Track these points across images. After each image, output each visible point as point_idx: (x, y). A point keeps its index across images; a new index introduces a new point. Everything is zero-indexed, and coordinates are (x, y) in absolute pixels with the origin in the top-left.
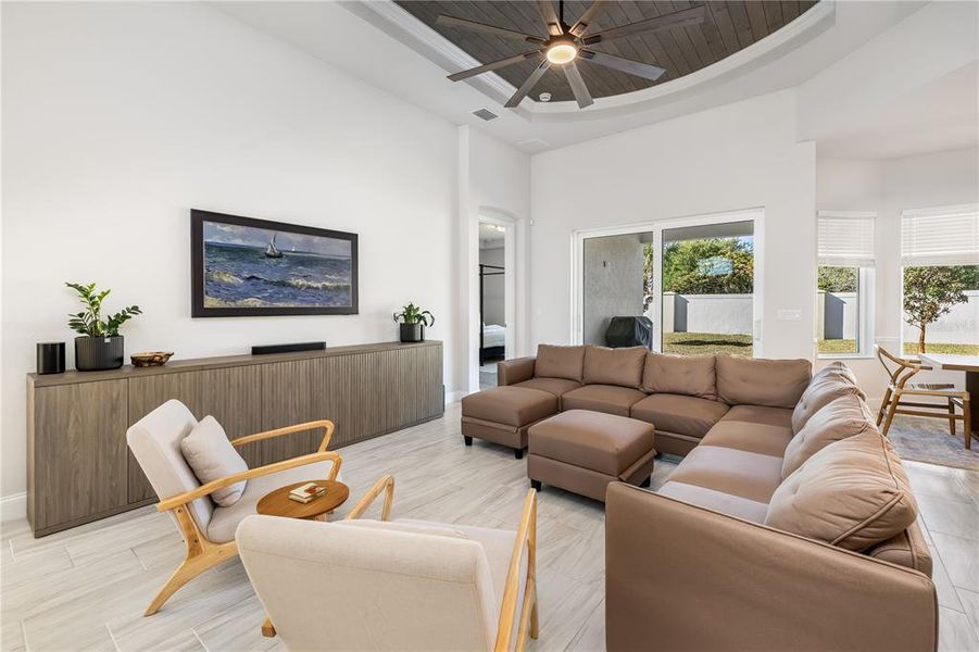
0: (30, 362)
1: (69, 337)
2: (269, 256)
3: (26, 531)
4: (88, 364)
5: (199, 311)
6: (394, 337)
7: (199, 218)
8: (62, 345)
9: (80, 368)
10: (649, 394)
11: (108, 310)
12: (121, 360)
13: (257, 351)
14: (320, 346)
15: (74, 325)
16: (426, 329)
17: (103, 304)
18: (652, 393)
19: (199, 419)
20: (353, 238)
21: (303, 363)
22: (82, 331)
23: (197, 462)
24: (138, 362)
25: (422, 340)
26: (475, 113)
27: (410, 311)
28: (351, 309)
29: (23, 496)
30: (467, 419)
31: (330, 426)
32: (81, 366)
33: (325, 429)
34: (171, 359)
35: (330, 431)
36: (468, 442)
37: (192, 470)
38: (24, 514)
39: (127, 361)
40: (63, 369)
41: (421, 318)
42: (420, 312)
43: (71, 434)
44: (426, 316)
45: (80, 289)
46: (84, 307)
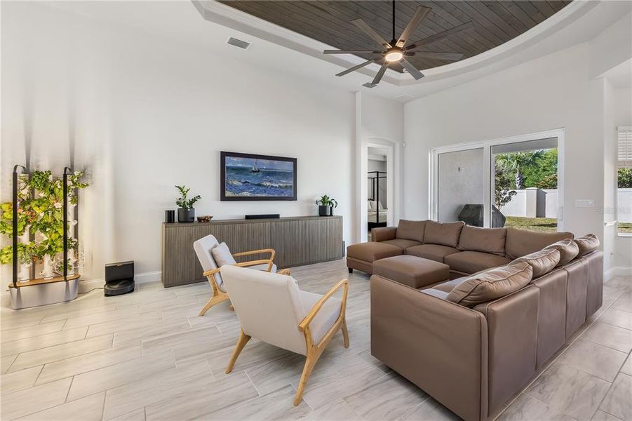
0: (163, 218)
1: (176, 208)
2: (253, 171)
3: (162, 286)
4: (183, 220)
5: (224, 198)
6: (316, 213)
7: (224, 155)
8: (174, 211)
9: (179, 222)
10: (462, 251)
11: (189, 197)
12: (194, 218)
13: (247, 217)
14: (277, 216)
15: (178, 203)
16: (334, 209)
17: (187, 194)
18: (464, 251)
19: (220, 243)
20: (294, 161)
21: (268, 224)
22: (180, 206)
23: (218, 259)
24: (200, 219)
25: (331, 215)
26: (363, 85)
27: (324, 199)
28: (294, 198)
29: (161, 272)
30: (349, 258)
31: (273, 252)
32: (180, 220)
33: (271, 253)
34: (212, 219)
35: (273, 254)
36: (351, 271)
37: (216, 262)
38: (161, 280)
39: (196, 219)
40: (174, 222)
41: (330, 202)
42: (330, 200)
43: (176, 246)
44: (333, 202)
45: (180, 188)
46: (181, 196)
